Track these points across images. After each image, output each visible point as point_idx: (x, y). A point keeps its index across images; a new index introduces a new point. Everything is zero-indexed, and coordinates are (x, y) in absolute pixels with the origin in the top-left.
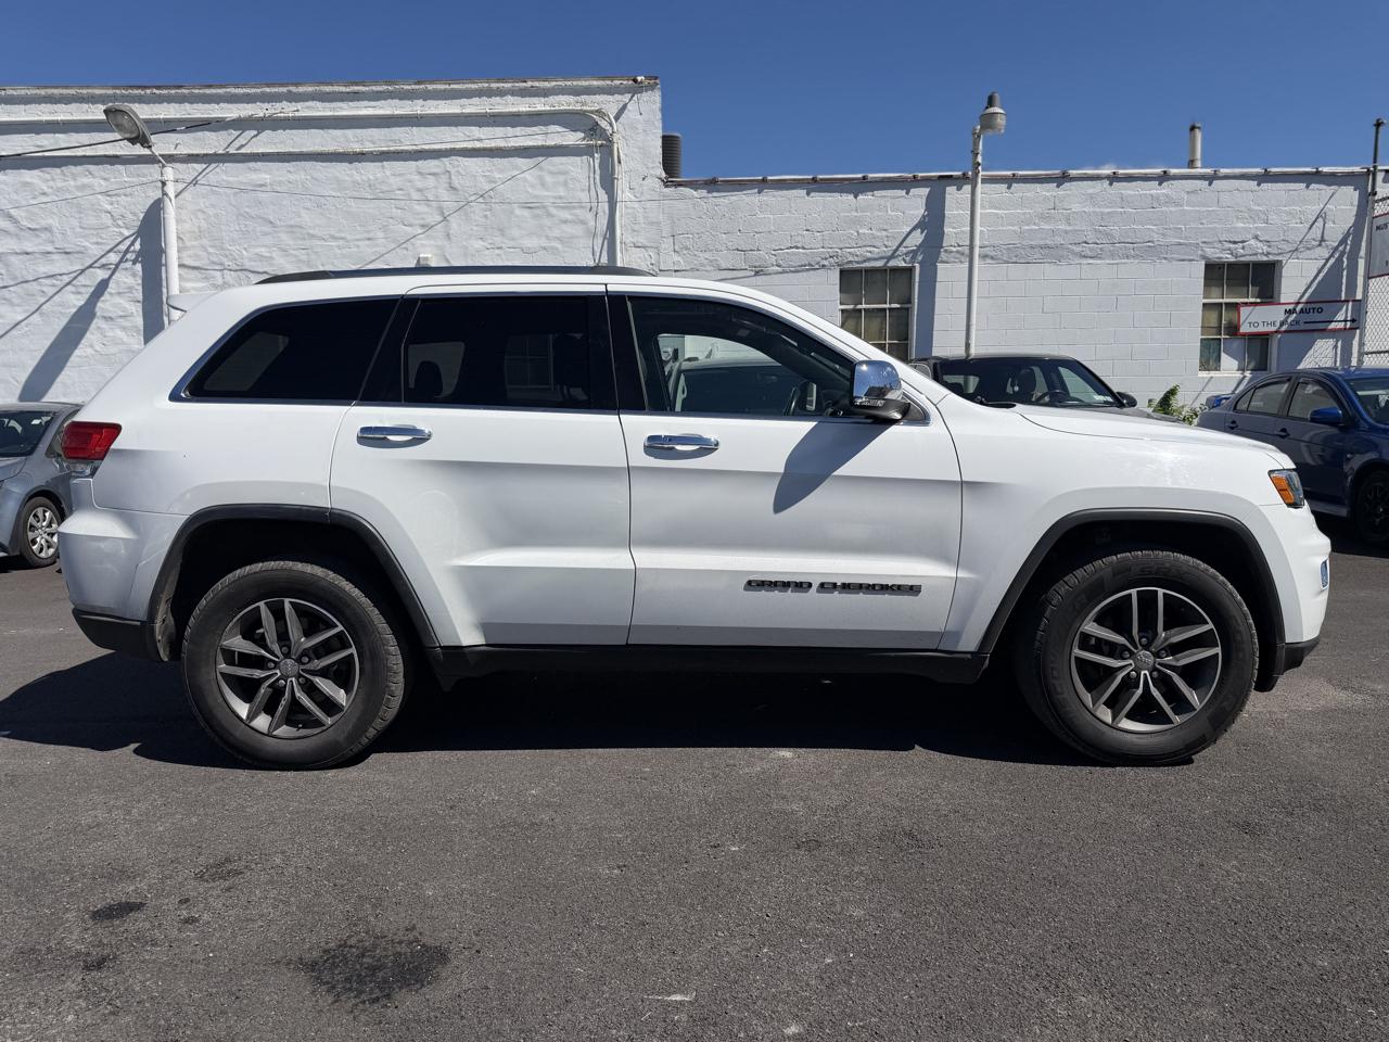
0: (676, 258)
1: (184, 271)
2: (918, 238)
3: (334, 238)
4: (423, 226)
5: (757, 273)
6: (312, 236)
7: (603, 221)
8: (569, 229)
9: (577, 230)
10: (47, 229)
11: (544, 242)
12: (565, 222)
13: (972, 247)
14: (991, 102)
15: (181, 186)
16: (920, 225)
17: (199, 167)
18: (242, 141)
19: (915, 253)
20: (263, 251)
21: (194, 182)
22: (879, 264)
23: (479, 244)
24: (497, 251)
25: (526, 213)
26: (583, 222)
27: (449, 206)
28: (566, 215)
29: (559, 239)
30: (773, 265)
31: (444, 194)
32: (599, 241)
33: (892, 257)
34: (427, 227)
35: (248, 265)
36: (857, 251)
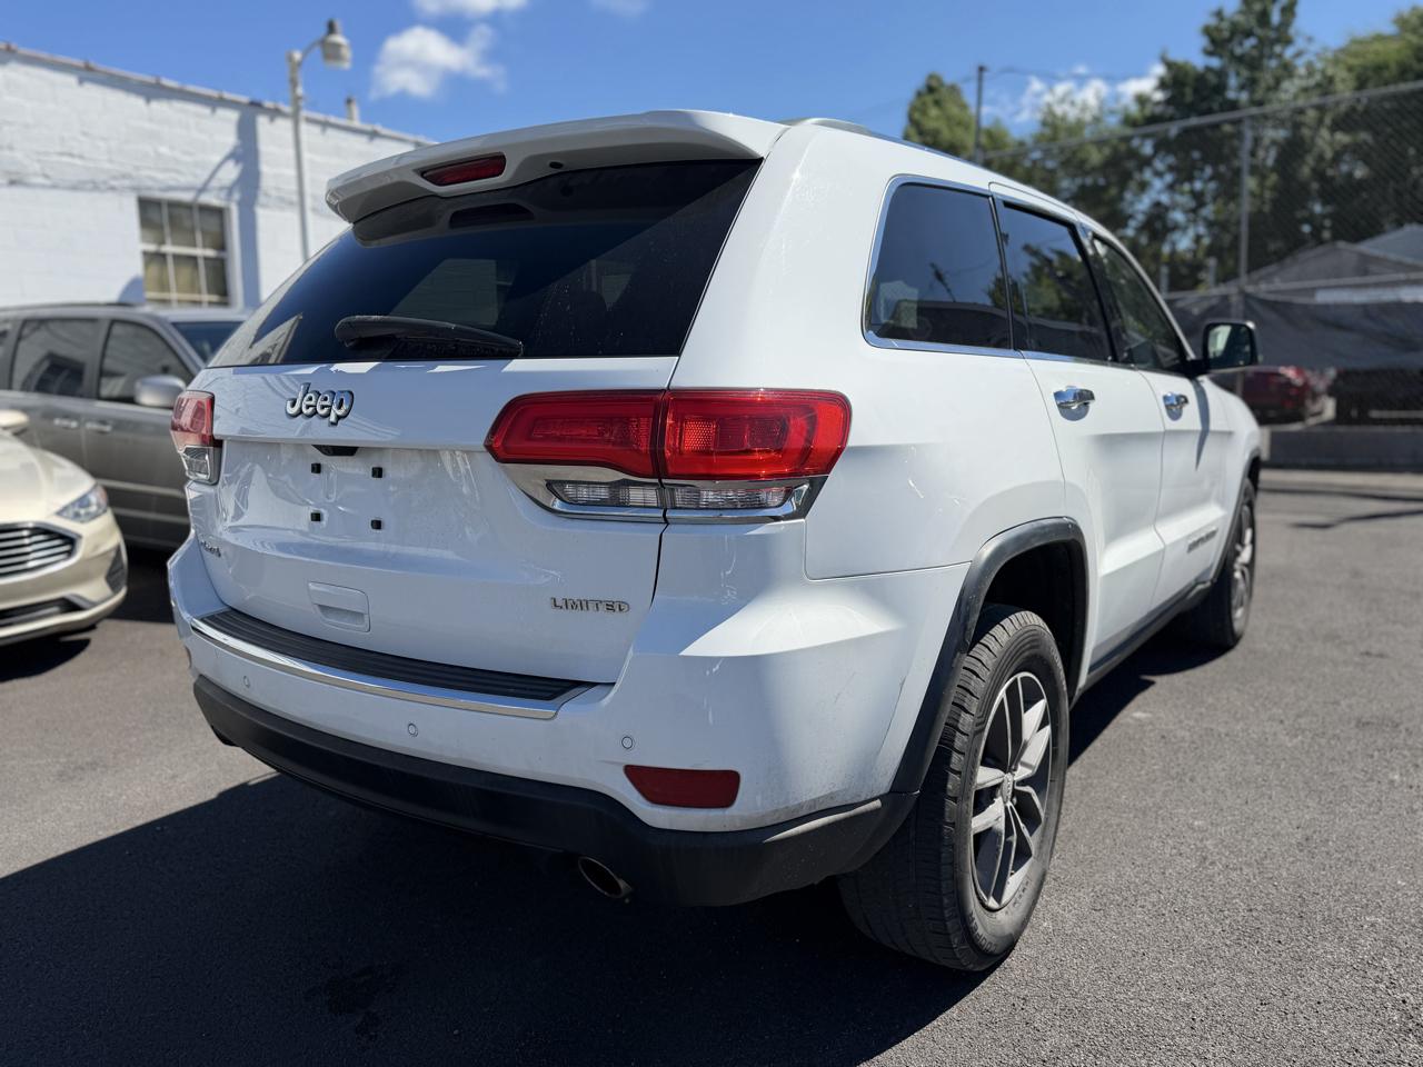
2: (231, 172)
5: (12, 183)
13: (301, 193)
14: (331, 28)
16: (234, 156)
19: (230, 190)
22: (187, 197)
30: (36, 174)
33: (203, 189)
36: (160, 176)
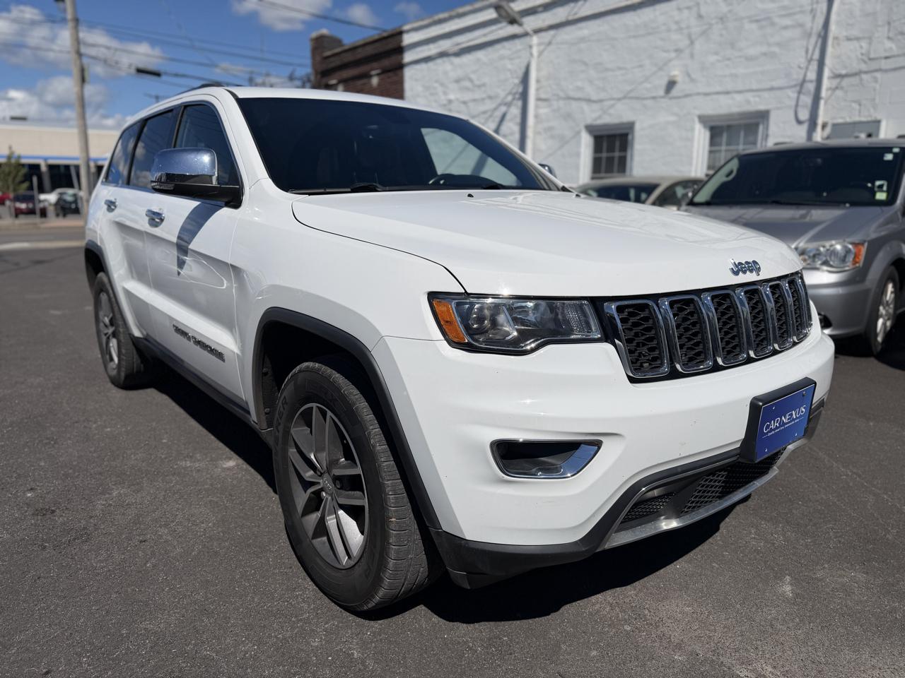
0: (888, 44)
1: (540, 103)
3: (620, 68)
4: (676, 51)
6: (607, 70)
7: (820, 21)
8: (788, 34)
9: (797, 33)
10: (484, 85)
11: (764, 49)
12: (786, 28)
15: (542, 47)
17: (552, 32)
18: (575, 10)
20: (579, 84)
21: (550, 43)
23: (713, 58)
24: (727, 62)
25: (754, 26)
26: (801, 25)
27: (696, 30)
28: (787, 22)
29: (778, 44)
31: (693, 22)
32: (813, 39)
34: (678, 51)
35: (572, 94)
